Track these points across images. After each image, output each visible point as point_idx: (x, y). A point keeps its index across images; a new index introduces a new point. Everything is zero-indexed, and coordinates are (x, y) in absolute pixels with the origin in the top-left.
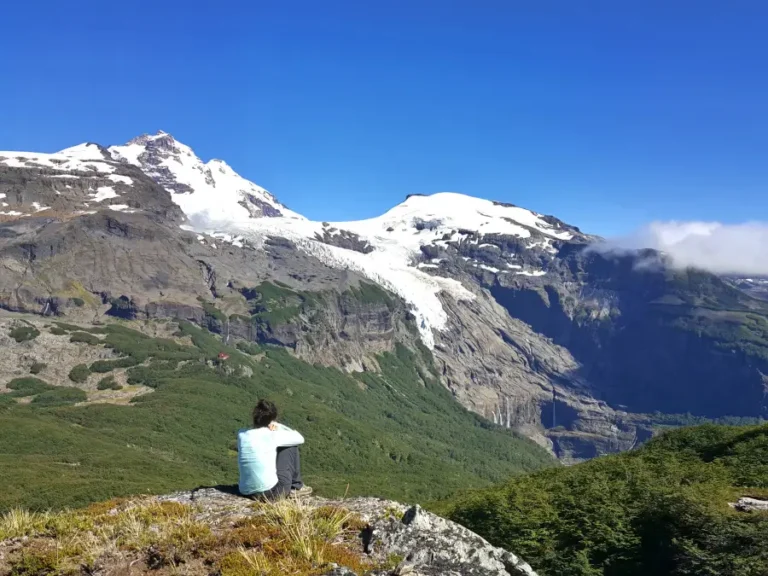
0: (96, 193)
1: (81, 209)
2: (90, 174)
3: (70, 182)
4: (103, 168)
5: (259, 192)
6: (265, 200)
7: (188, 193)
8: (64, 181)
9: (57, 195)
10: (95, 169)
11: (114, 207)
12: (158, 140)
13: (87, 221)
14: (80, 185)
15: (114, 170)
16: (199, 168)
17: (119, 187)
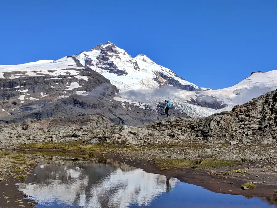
0: (70, 85)
1: (62, 94)
2: (67, 76)
3: (58, 81)
4: (73, 72)
5: (166, 71)
6: (170, 76)
7: (124, 75)
8: (54, 81)
9: (51, 88)
10: (69, 73)
11: (78, 93)
12: (107, 48)
13: (64, 101)
14: (62, 82)
15: (78, 73)
16: (130, 61)
17: (81, 82)
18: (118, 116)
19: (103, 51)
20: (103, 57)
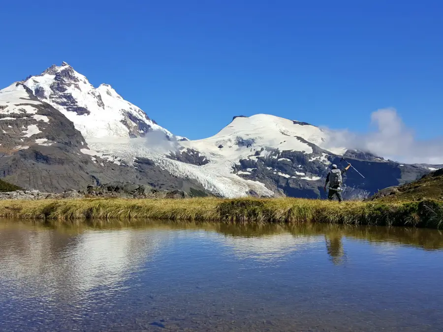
0: (26, 130)
1: (19, 144)
2: (22, 115)
3: (11, 123)
4: (30, 110)
8: (7, 123)
9: (4, 134)
10: (24, 111)
11: (39, 141)
13: (23, 154)
14: (17, 124)
15: (36, 111)
17: (41, 124)
18: (90, 174)
19: (58, 77)
20: (58, 87)
